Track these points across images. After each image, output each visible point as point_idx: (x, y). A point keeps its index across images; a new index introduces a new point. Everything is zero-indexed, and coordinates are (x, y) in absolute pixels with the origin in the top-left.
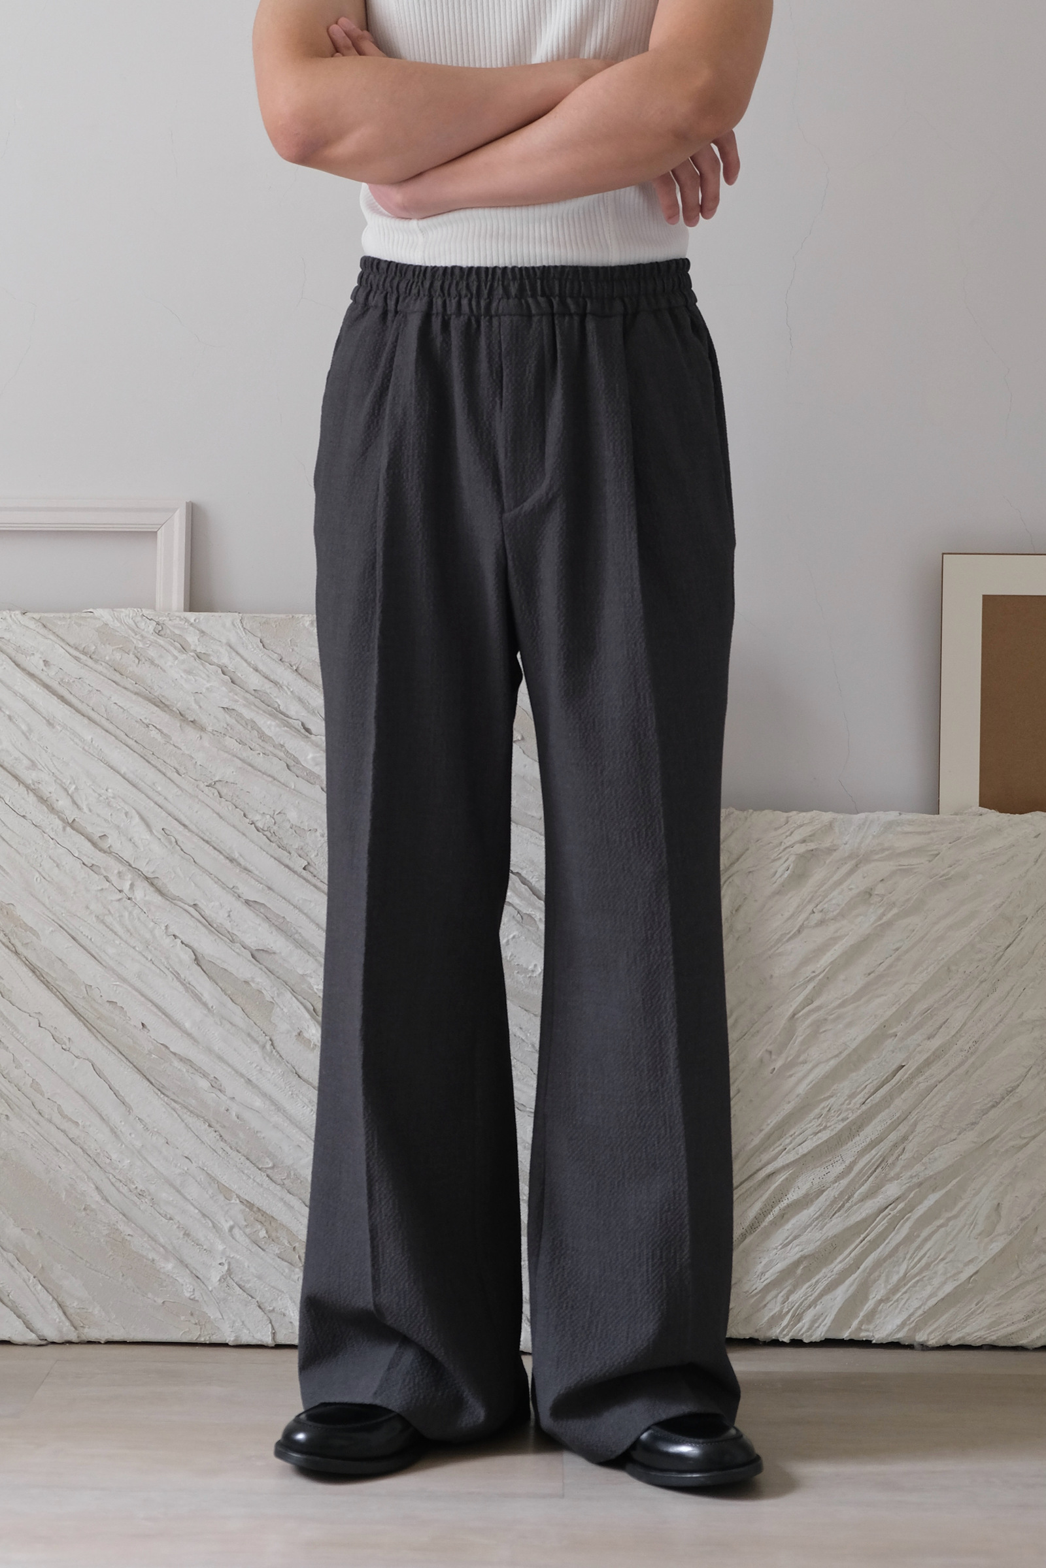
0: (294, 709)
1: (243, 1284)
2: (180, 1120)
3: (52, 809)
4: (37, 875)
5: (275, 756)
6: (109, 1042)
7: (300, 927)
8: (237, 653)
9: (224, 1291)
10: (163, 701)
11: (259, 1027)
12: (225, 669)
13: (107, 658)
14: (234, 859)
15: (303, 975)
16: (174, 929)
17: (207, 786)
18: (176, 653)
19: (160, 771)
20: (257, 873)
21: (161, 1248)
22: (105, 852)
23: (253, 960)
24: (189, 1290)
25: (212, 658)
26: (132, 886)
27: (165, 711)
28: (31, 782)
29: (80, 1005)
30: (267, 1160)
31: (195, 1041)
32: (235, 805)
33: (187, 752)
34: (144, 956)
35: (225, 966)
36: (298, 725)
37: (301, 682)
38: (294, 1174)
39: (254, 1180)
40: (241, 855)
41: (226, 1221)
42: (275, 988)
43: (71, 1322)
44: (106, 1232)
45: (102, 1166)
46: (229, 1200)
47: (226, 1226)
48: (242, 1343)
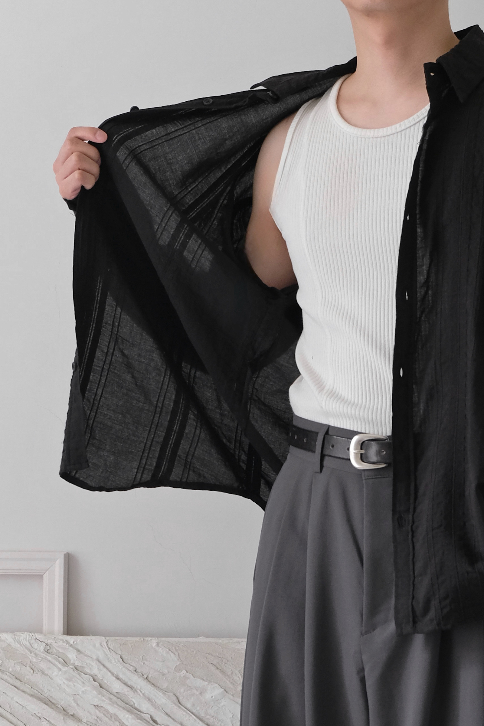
0: (145, 706)
8: (104, 666)
10: (51, 700)
12: (95, 677)
13: (10, 670)
18: (60, 666)
25: (86, 669)
27: (52, 708)
37: (150, 687)
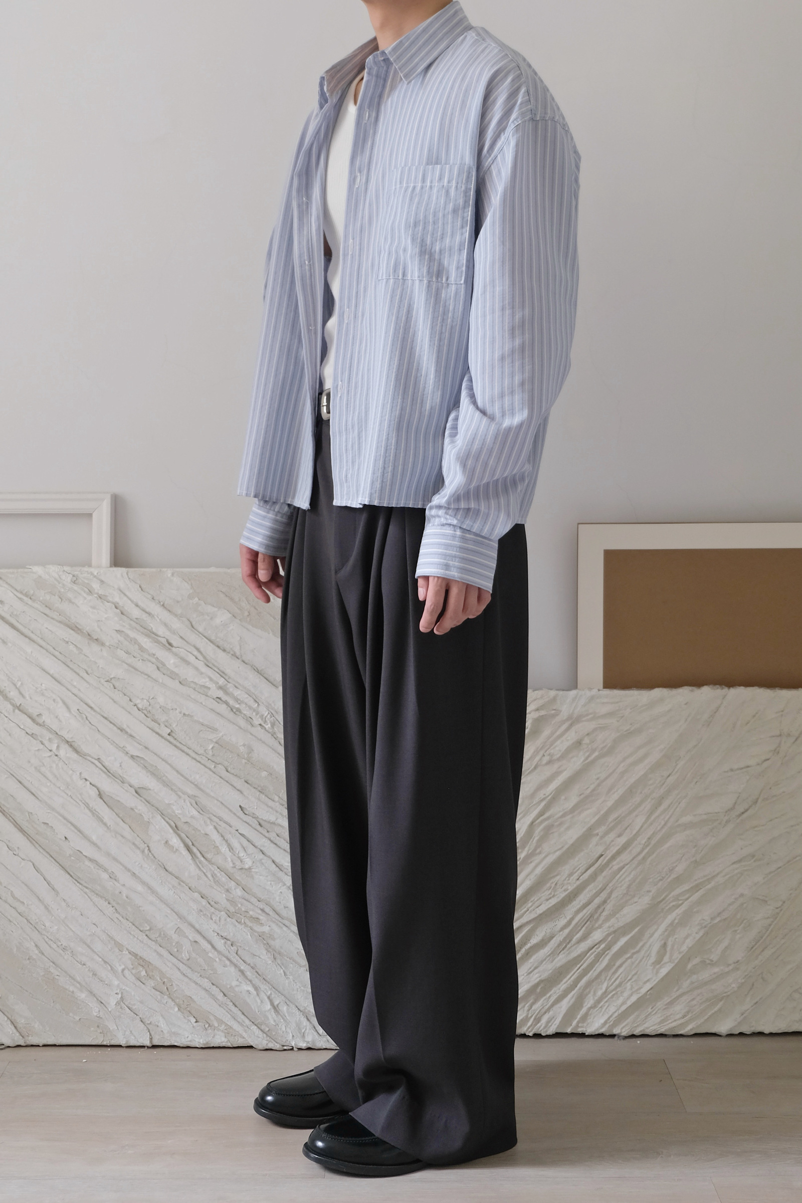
0: (161, 631)
1: (130, 1006)
2: (90, 900)
3: (6, 698)
5: (150, 661)
6: (44, 849)
7: (166, 773)
8: (125, 595)
9: (119, 1011)
10: (77, 626)
11: (140, 838)
12: (117, 605)
13: (41, 599)
14: (124, 730)
15: (169, 804)
16: (84, 775)
17: (106, 681)
18: (85, 595)
19: (75, 672)
20: (138, 738)
21: (78, 985)
22: (40, 725)
23: (136, 794)
24: (96, 1011)
25: (109, 598)
26: (58, 747)
27: (78, 634)
29: (25, 825)
30: (146, 925)
31: (99, 848)
32: (124, 694)
33: (93, 659)
34: (66, 793)
35: (118, 799)
36: (164, 641)
37: (166, 613)
38: (164, 934)
39: (137, 939)
40: (127, 727)
41: (120, 965)
42: (150, 813)
43: (19, 1033)
44: (42, 974)
45: (39, 930)
46: (122, 952)
47: (120, 969)
48: (131, 1045)
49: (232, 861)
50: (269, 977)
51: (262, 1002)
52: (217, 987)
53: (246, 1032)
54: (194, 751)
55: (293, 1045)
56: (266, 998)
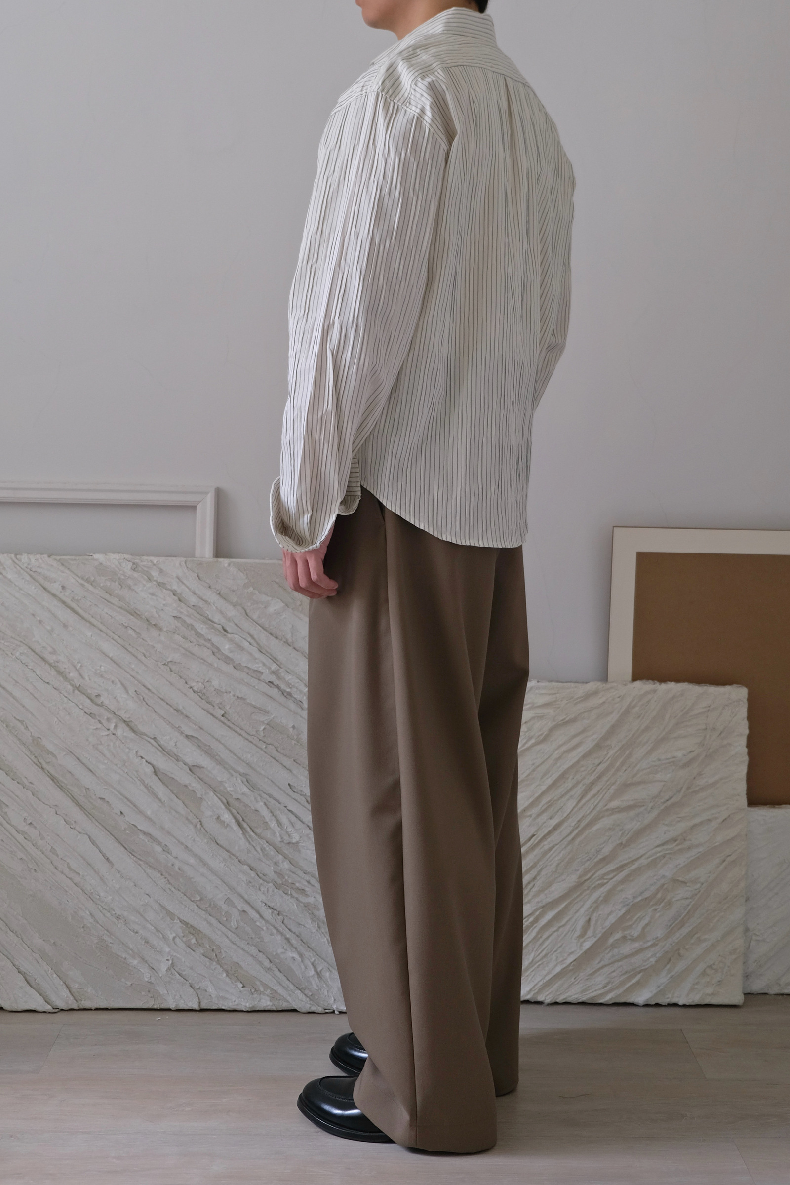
0: (217, 618)
1: (180, 972)
2: (143, 872)
3: (66, 679)
4: (56, 720)
5: (206, 646)
6: (100, 823)
7: (219, 751)
8: (183, 583)
9: (169, 976)
10: (137, 612)
11: (193, 813)
12: (175, 592)
13: (102, 585)
14: (180, 711)
15: (221, 781)
16: (141, 753)
17: (163, 665)
18: (145, 583)
19: (134, 655)
20: (193, 718)
21: (131, 952)
22: (99, 705)
23: (190, 772)
24: (148, 976)
25: (167, 586)
26: (116, 727)
27: (137, 619)
28: (52, 661)
29: (82, 800)
30: (197, 895)
31: (153, 822)
32: (180, 677)
33: (151, 644)
35: (173, 776)
36: (219, 627)
37: (222, 601)
38: (214, 904)
39: (189, 908)
40: (183, 708)
41: (171, 933)
42: (203, 790)
43: (74, 997)
44: (95, 941)
45: (94, 900)
46: (172, 920)
47: (171, 937)
48: (180, 1008)
49: (280, 836)
50: (313, 945)
51: (306, 968)
52: (263, 954)
53: (290, 997)
54: (246, 732)
55: (334, 1007)
56: (310, 964)
